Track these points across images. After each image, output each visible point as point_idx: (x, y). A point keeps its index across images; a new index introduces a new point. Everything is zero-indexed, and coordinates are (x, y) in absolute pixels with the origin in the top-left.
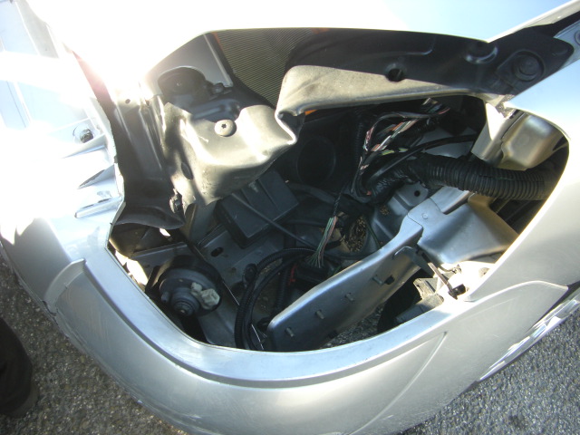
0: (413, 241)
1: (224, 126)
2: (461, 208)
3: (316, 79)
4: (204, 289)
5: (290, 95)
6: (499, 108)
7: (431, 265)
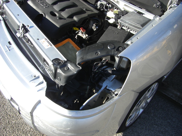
0: (106, 88)
1: (67, 68)
2: (114, 80)
3: (83, 57)
4: (64, 105)
5: (79, 60)
6: (118, 57)
7: (110, 91)
